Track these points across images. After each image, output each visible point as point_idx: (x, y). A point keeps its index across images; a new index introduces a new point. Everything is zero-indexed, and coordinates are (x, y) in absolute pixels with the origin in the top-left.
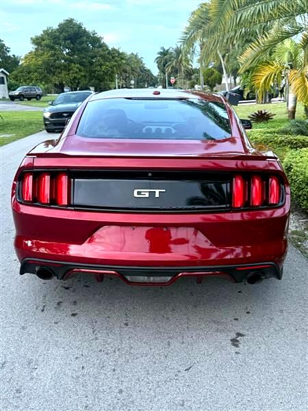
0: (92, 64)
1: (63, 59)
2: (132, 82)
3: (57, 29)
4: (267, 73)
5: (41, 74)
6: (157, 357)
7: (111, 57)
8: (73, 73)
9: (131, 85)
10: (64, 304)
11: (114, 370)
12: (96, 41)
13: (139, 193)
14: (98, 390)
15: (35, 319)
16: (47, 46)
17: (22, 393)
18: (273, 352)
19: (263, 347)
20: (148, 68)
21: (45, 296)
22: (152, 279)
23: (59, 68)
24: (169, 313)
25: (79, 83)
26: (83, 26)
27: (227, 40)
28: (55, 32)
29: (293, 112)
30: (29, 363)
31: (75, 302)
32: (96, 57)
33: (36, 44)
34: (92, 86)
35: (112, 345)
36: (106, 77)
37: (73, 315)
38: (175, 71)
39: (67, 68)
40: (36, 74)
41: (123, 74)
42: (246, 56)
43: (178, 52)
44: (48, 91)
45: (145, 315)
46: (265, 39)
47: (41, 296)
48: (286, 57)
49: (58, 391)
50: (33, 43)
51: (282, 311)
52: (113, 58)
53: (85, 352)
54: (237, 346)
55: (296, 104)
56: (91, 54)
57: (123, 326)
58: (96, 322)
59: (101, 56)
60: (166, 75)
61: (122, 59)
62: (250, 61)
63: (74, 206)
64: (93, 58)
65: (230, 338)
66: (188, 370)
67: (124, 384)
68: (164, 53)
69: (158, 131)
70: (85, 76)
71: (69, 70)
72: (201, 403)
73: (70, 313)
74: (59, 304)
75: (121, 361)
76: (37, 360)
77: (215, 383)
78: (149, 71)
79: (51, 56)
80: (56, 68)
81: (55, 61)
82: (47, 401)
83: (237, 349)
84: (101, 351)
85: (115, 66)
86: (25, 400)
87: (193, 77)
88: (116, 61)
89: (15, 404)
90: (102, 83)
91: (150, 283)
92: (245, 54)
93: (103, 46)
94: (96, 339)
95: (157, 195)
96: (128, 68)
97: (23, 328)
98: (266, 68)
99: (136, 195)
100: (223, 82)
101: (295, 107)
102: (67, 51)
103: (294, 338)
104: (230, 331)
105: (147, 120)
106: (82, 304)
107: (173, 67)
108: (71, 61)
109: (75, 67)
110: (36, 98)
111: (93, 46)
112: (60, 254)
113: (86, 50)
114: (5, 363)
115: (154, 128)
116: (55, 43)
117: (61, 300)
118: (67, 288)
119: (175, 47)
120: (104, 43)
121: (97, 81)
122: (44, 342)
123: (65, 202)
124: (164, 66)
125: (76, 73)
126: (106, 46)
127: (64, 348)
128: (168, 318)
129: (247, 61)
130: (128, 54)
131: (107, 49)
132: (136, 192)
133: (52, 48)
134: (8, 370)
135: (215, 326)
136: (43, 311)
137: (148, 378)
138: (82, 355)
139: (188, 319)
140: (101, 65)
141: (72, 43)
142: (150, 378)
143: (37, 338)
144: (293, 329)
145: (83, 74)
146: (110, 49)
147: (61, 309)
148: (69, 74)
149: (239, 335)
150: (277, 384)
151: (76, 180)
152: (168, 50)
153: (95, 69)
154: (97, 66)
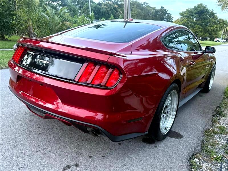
0: (206, 26)
3: (193, 9)
8: (195, 29)
12: (212, 15)
16: (186, 16)
26: (207, 7)
50: (180, 15)
52: (219, 23)
54: (64, 170)
61: (224, 24)
70: (201, 31)
79: (187, 21)
88: (220, 25)
93: (215, 17)
102: (196, 19)
108: (196, 24)
111: (210, 17)
113: (206, 19)
116: (191, 15)
125: (197, 29)
126: (217, 17)
131: (217, 19)
133: (188, 17)
140: (211, 27)
141: (199, 15)
145: (200, 30)
146: (219, 19)
149: (77, 165)
153: (208, 28)
154: (209, 26)
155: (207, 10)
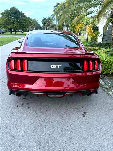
0: (21, 22)
1: (11, 20)
2: (34, 28)
3: (9, 10)
4: (79, 26)
5: (4, 25)
6: (59, 122)
7: (27, 20)
8: (15, 25)
9: (34, 29)
10: (24, 105)
11: (46, 127)
12: (22, 14)
13: (52, 66)
14: (41, 135)
15: (15, 110)
16: (6, 16)
17: (15, 137)
18: (96, 118)
19: (93, 116)
20: (39, 24)
21: (17, 102)
22: (56, 95)
23: (10, 23)
24: (61, 106)
25: (17, 28)
26: (18, 9)
27: (70, 15)
28: (8, 11)
29: (87, 39)
30: (16, 126)
31: (28, 103)
32: (22, 20)
33: (2, 15)
34: (21, 29)
35: (43, 118)
36: (26, 27)
37: (28, 108)
38: (48, 25)
39: (13, 23)
40: (2, 25)
41: (31, 26)
42: (75, 21)
43: (49, 19)
44: (6, 31)
45: (53, 107)
46: (81, 15)
47: (16, 102)
48: (85, 21)
49: (28, 136)
50: (1, 14)
51: (96, 104)
52: (28, 20)
53: (35, 121)
54: (85, 117)
55: (88, 36)
56: (21, 19)
57: (46, 111)
58: (37, 110)
59: (24, 19)
60: (45, 26)
61: (31, 21)
62: (76, 22)
63: (29, 71)
64: (21, 20)
65: (82, 114)
66: (70, 126)
67: (50, 132)
68: (44, 19)
69: (50, 44)
70: (19, 26)
71: (14, 24)
72: (77, 137)
73: (27, 107)
74: (22, 104)
75: (48, 124)
76: (18, 125)
77: (80, 130)
78: (39, 25)
79: (7, 19)
80: (9, 23)
81: (9, 21)
82: (24, 140)
83: (85, 118)
84: (40, 120)
85: (29, 23)
86: (16, 140)
87: (54, 27)
88: (29, 21)
89: (13, 142)
90: (24, 29)
91: (56, 97)
92: (74, 20)
93: (25, 16)
94: (38, 116)
95: (59, 67)
96: (33, 24)
97: (11, 113)
98: (79, 25)
99: (51, 67)
100: (64, 29)
101: (88, 38)
102: (13, 18)
103: (102, 113)
104: (81, 112)
105: (46, 41)
106: (31, 104)
107: (47, 24)
108: (14, 21)
109: (16, 23)
110: (2, 33)
111: (22, 16)
112: (22, 87)
113: (19, 17)
114: (7, 127)
115: (48, 44)
116: (9, 15)
117: (23, 103)
118: (24, 99)
119: (48, 17)
120: (25, 15)
121: (23, 28)
122: (19, 118)
123: (26, 70)
124: (45, 23)
125: (16, 25)
126: (26, 16)
127: (27, 120)
128: (60, 108)
129: (75, 22)
130: (33, 19)
131: (26, 17)
132: (51, 66)
133: (8, 16)
134: (9, 129)
135: (76, 110)
136: (17, 107)
137: (58, 130)
138: (34, 122)
139: (67, 108)
140: (24, 23)
141: (14, 15)
142: (59, 129)
143: (17, 117)
144: (101, 110)
145: (18, 25)
146: (27, 17)
147: (24, 106)
148: (13, 25)
149: (85, 113)
150: (100, 129)
151: (30, 62)
152: (46, 18)
153: (22, 24)
154: (23, 23)
155: (19, 11)
